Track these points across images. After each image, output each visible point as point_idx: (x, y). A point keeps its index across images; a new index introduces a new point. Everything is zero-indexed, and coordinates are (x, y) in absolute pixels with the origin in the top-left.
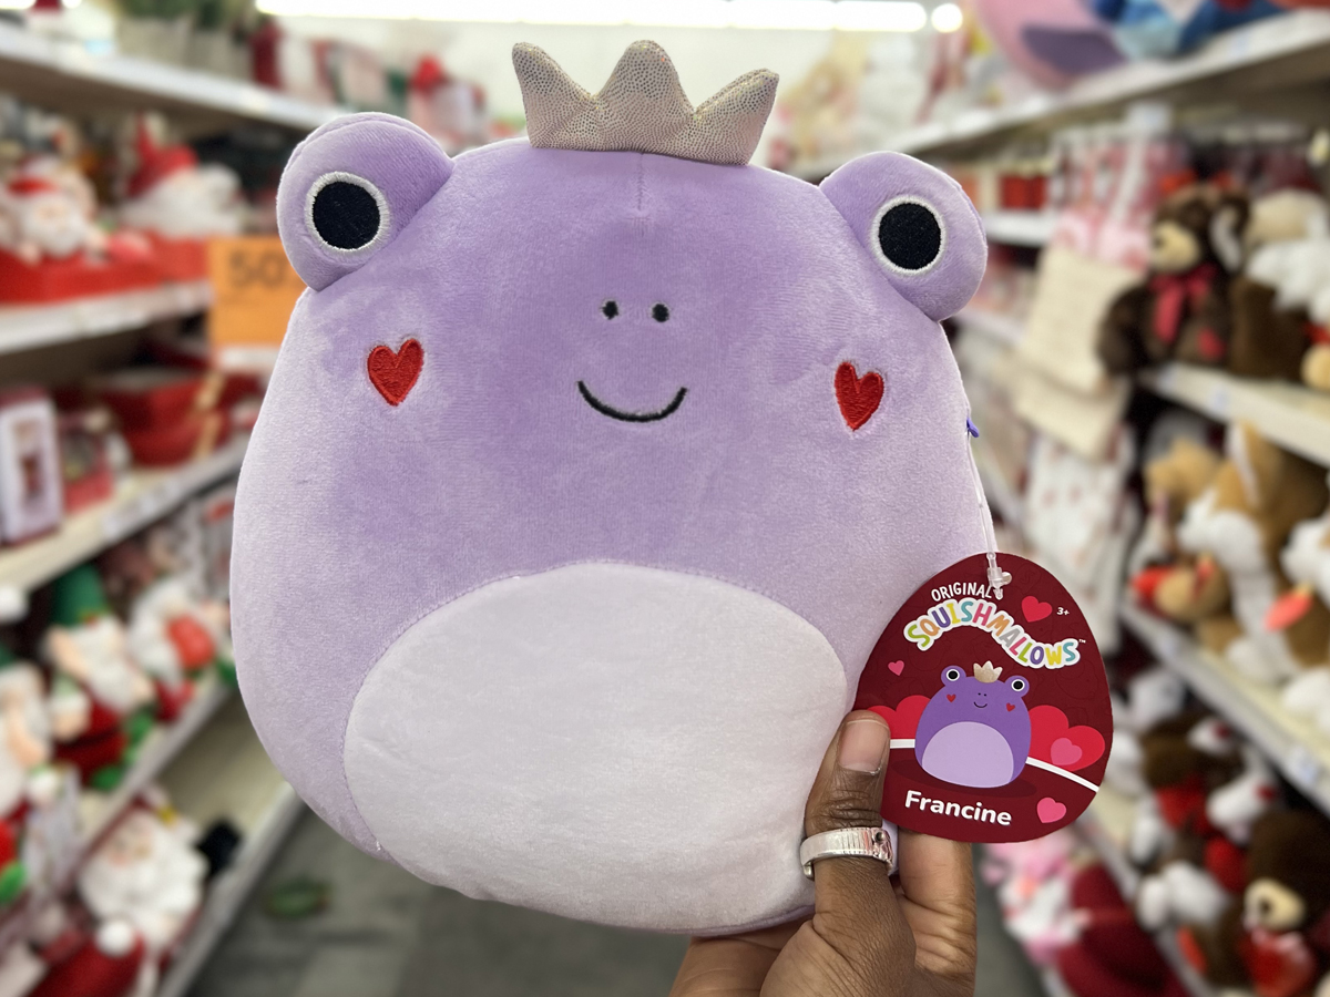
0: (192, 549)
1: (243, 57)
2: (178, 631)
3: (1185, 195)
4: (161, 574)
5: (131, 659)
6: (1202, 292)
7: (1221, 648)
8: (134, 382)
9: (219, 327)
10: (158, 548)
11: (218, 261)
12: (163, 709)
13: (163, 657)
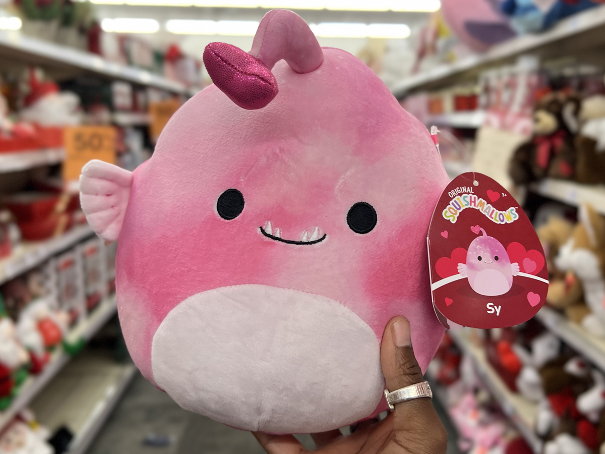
0: (51, 284)
1: (84, 41)
2: (42, 326)
3: (548, 97)
4: (35, 297)
5: (18, 341)
6: (559, 144)
7: (579, 321)
8: (24, 199)
9: (68, 171)
10: (34, 283)
11: (69, 138)
12: (34, 367)
13: (34, 339)
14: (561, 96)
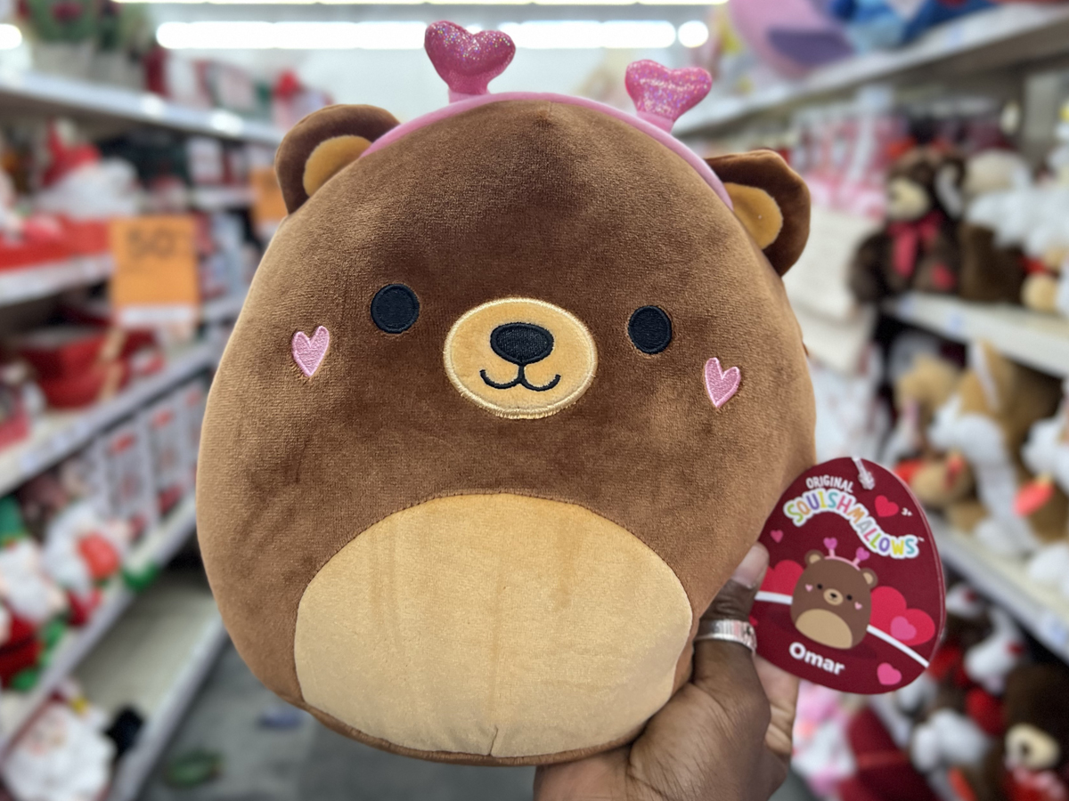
0: (99, 476)
1: (137, 73)
2: (88, 548)
3: (912, 157)
4: (72, 499)
5: (46, 575)
6: (932, 235)
7: (969, 528)
8: (48, 340)
9: (120, 291)
10: (70, 477)
11: (118, 237)
12: (75, 616)
13: (74, 571)
14: (933, 154)
